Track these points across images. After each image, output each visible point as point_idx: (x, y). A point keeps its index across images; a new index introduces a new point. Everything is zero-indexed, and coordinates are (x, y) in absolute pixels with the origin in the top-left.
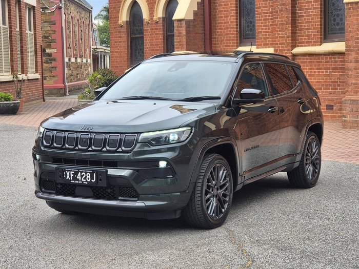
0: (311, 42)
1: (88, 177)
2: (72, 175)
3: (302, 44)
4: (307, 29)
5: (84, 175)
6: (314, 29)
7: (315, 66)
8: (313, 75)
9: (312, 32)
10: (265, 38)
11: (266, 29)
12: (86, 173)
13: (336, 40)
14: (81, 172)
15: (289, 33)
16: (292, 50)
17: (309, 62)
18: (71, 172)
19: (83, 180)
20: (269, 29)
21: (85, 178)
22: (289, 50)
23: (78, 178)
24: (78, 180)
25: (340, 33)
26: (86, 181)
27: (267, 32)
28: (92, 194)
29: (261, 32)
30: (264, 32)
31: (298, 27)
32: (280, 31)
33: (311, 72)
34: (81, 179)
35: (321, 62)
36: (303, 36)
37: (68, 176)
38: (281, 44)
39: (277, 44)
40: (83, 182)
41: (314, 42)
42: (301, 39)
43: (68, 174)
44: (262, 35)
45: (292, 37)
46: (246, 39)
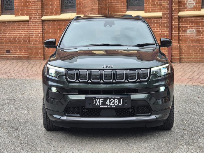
0: (54, 13)
1: (115, 102)
2: (101, 102)
3: (47, 14)
4: (50, 5)
5: (112, 101)
6: (56, 5)
7: (57, 27)
8: (56, 33)
9: (54, 7)
10: (21, 10)
11: (22, 4)
12: (114, 99)
13: (70, 12)
14: (110, 99)
15: (39, 7)
16: (42, 17)
17: (53, 25)
18: (101, 100)
19: (111, 104)
20: (24, 4)
21: (113, 103)
22: (40, 17)
23: (107, 103)
24: (107, 105)
25: (72, 8)
26: (115, 105)
27: (23, 6)
28: (115, 114)
29: (18, 6)
30: (20, 6)
31: (44, 3)
32: (33, 6)
33: (54, 31)
34: (110, 104)
35: (61, 25)
36: (48, 9)
37: (98, 103)
38: (33, 14)
39: (31, 14)
40: (112, 106)
41: (56, 13)
42: (47, 11)
43: (98, 101)
44: (19, 8)
45: (41, 9)
46: (5, 10)
